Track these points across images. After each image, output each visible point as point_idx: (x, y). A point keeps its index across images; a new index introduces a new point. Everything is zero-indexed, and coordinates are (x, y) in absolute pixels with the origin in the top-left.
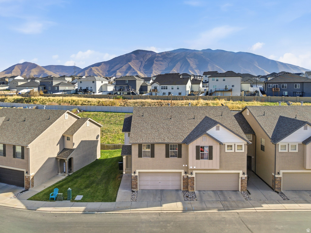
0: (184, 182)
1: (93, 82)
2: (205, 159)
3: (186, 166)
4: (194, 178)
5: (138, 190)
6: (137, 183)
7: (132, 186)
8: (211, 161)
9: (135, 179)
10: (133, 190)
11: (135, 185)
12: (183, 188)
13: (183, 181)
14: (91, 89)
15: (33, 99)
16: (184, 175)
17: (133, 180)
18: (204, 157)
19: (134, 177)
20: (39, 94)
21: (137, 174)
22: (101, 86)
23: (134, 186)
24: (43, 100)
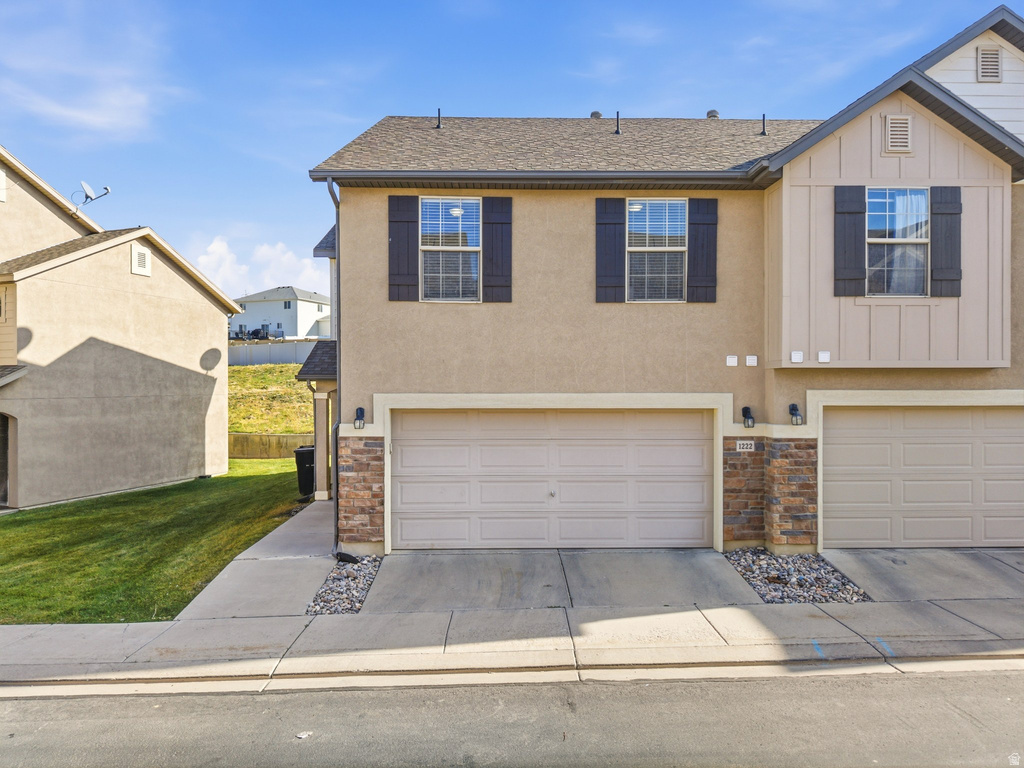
0: (733, 484)
1: (287, 305)
2: (902, 290)
3: (752, 361)
4: (812, 445)
5: (388, 550)
6: (379, 496)
7: (343, 523)
8: (948, 303)
9: (360, 467)
10: (346, 548)
11: (363, 511)
12: (729, 536)
13: (726, 475)
14: (280, 330)
16: (739, 430)
17: (349, 469)
18: (895, 275)
19: (355, 451)
21: (379, 427)
22: (317, 322)
23: (359, 519)
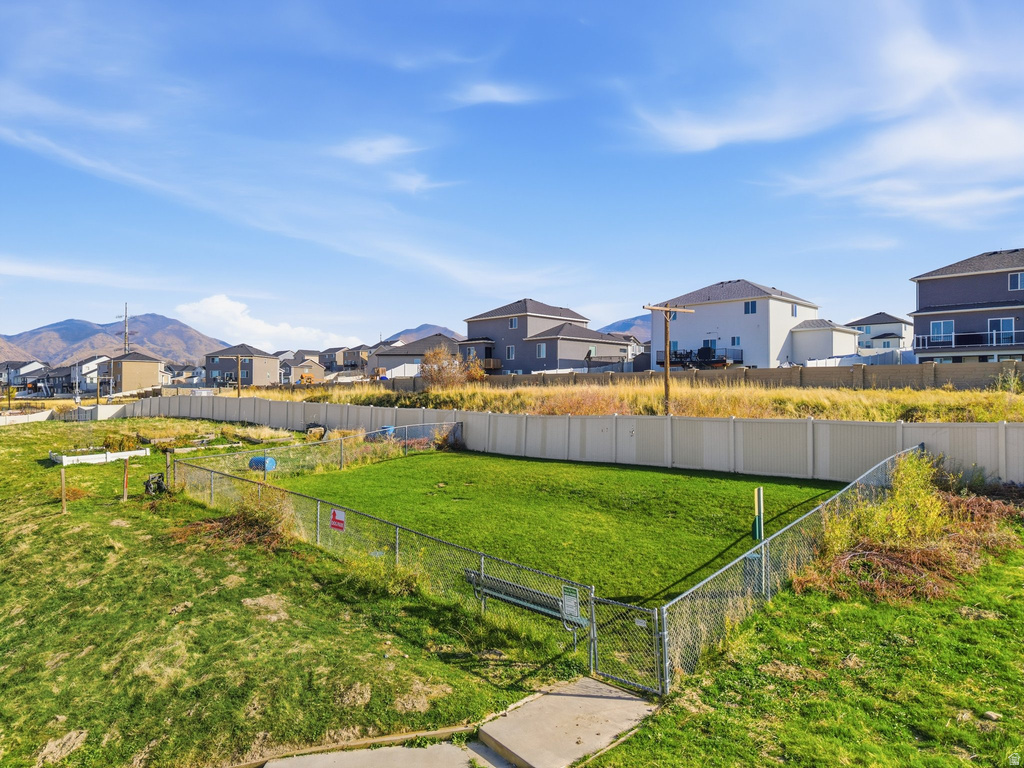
15: (437, 397)
20: (464, 376)
22: (792, 333)
24: (485, 403)
